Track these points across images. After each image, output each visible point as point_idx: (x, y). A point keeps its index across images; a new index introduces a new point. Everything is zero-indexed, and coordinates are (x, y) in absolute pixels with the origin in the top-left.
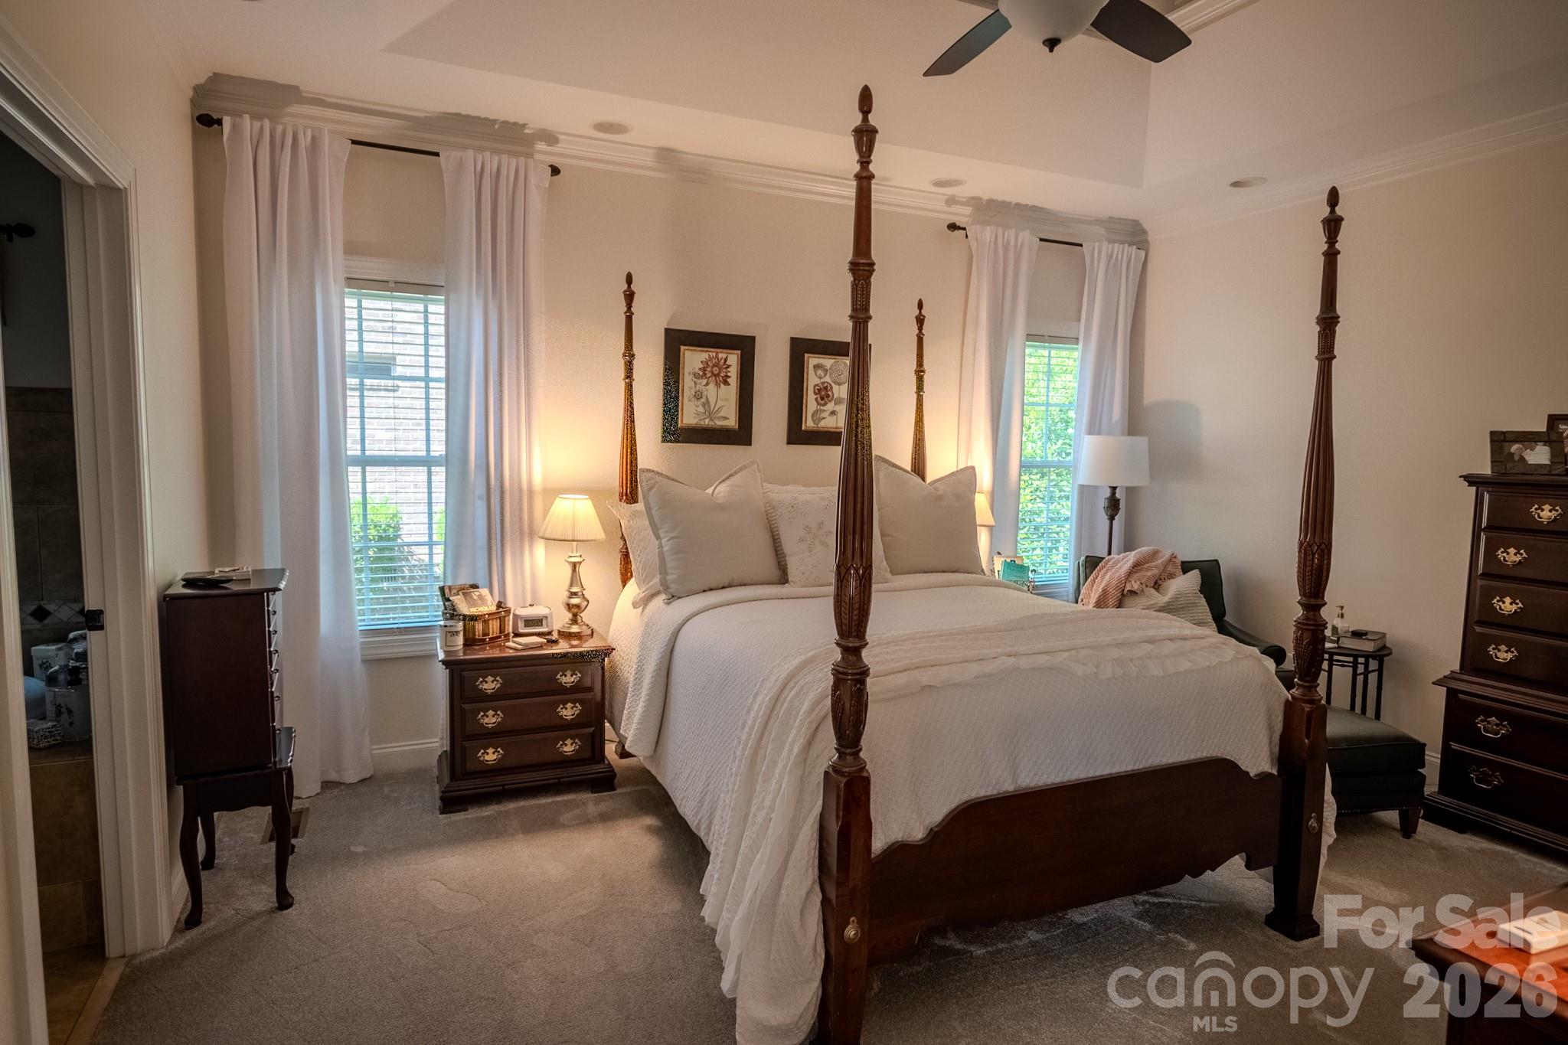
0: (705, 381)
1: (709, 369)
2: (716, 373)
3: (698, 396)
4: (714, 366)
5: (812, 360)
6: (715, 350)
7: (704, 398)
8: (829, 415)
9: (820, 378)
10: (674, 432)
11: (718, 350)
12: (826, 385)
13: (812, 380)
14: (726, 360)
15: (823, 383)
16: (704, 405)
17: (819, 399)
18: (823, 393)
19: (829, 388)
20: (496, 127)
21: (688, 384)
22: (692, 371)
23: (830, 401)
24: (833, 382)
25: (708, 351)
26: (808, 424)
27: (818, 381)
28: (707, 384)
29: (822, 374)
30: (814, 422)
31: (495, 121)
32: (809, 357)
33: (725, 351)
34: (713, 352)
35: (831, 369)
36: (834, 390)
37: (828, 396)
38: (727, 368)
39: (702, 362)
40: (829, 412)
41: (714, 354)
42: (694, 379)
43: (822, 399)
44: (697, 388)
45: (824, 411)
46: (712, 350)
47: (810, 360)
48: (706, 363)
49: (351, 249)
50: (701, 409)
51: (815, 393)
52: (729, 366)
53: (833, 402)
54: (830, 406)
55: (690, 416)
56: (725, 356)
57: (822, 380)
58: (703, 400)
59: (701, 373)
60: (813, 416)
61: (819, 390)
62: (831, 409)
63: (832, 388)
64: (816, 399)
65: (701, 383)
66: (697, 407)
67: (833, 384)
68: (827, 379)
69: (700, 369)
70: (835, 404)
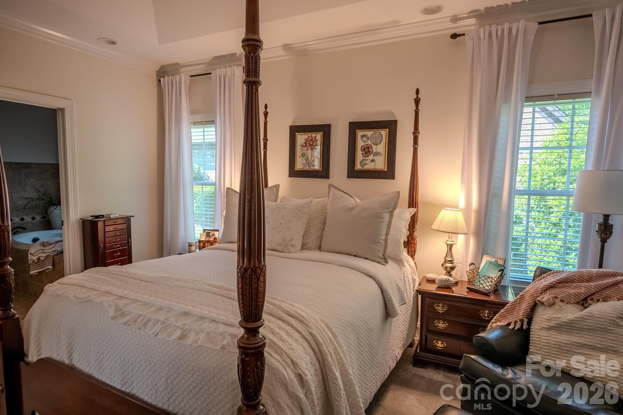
0: (306, 148)
1: (308, 143)
2: (311, 144)
3: (303, 155)
4: (310, 141)
5: (360, 133)
6: (310, 133)
7: (306, 156)
8: (370, 162)
9: (365, 142)
10: (293, 173)
11: (312, 133)
12: (368, 145)
13: (360, 143)
14: (315, 137)
15: (367, 144)
16: (306, 160)
17: (364, 153)
18: (367, 150)
19: (370, 147)
20: (228, 57)
21: (299, 149)
22: (300, 144)
23: (371, 154)
24: (372, 144)
25: (307, 134)
26: (358, 167)
27: (363, 144)
28: (307, 150)
29: (366, 140)
30: (361, 166)
31: (226, 55)
32: (358, 132)
33: (315, 133)
34: (309, 134)
35: (371, 136)
36: (373, 148)
37: (370, 152)
38: (316, 141)
39: (305, 139)
40: (370, 160)
41: (310, 135)
42: (302, 148)
43: (366, 153)
44: (303, 152)
45: (367, 160)
46: (309, 133)
47: (359, 133)
48: (306, 140)
49: (193, 112)
50: (304, 162)
51: (362, 151)
52: (317, 140)
53: (373, 155)
54: (371, 157)
55: (299, 165)
56: (315, 135)
57: (366, 143)
58: (306, 157)
59: (304, 145)
60: (361, 163)
61: (364, 149)
62: (372, 159)
63: (372, 147)
64: (362, 154)
65: (304, 150)
66: (303, 160)
67: (372, 145)
68: (369, 142)
69: (304, 143)
70: (374, 156)
